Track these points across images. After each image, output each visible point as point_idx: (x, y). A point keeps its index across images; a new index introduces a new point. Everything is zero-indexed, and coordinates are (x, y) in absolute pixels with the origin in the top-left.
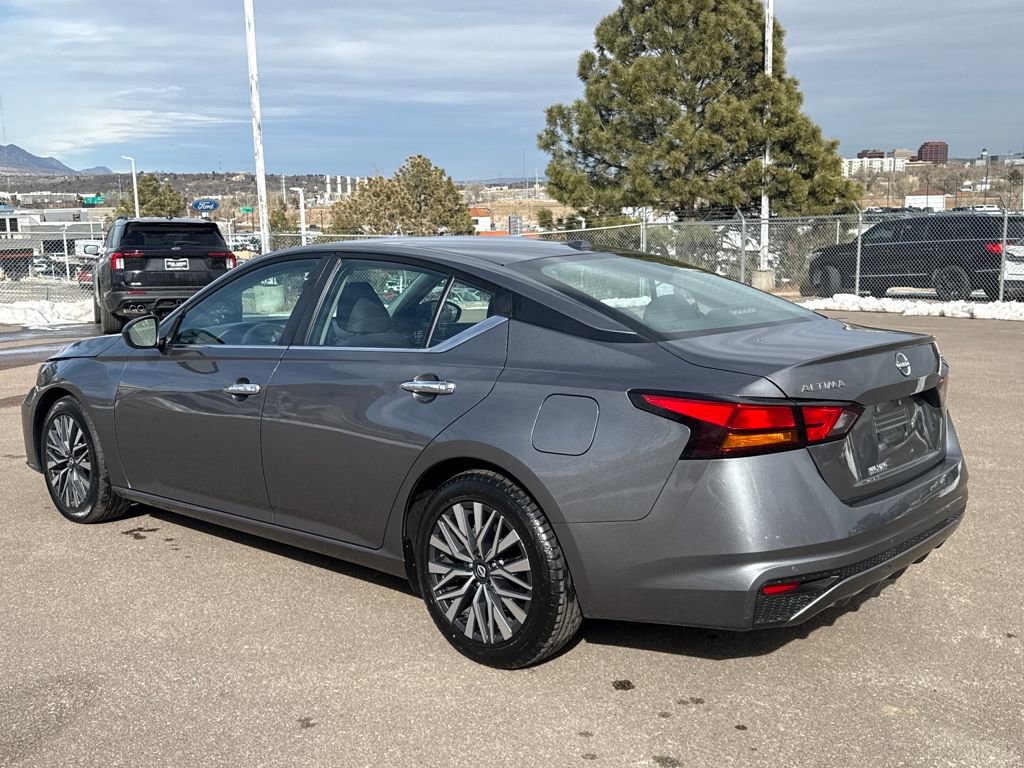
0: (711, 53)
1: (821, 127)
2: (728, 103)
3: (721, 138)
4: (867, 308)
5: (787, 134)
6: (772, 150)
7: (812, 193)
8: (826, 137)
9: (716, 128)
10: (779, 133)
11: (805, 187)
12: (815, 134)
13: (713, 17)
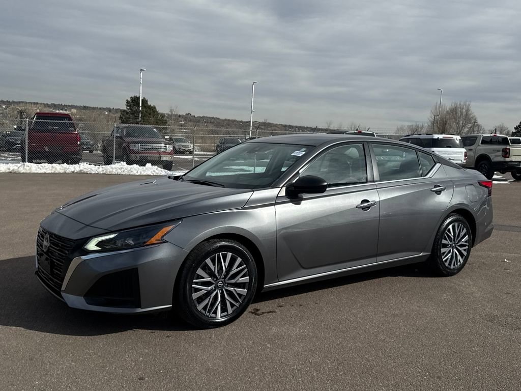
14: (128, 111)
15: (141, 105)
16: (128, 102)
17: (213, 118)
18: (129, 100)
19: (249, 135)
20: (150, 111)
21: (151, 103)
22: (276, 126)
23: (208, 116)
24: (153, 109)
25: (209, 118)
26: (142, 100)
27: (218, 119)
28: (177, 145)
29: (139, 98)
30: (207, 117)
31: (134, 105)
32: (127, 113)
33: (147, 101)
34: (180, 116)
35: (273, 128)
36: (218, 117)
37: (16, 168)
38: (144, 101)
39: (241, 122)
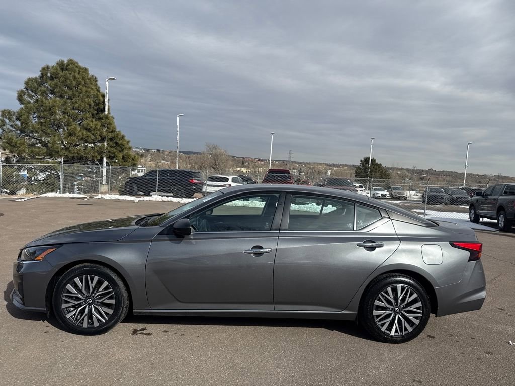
0: (84, 102)
1: (125, 135)
2: (92, 121)
3: (91, 134)
4: (165, 200)
5: (113, 136)
6: (107, 141)
7: (123, 158)
8: (127, 138)
9: (88, 130)
10: (110, 135)
11: (121, 155)
12: (123, 137)
13: (84, 89)
14: (361, 167)
15: (370, 163)
16: (361, 161)
17: (452, 172)
18: (363, 160)
19: (463, 185)
20: (376, 166)
21: (378, 162)
22: (512, 179)
23: (448, 171)
24: (379, 166)
25: (448, 172)
26: (371, 159)
27: (456, 173)
28: (394, 192)
29: (369, 158)
30: (446, 172)
31: (366, 163)
32: (360, 169)
33: (375, 160)
34: (423, 171)
35: (508, 181)
36: (456, 171)
37: (248, 203)
38: (373, 160)
39: (477, 175)
